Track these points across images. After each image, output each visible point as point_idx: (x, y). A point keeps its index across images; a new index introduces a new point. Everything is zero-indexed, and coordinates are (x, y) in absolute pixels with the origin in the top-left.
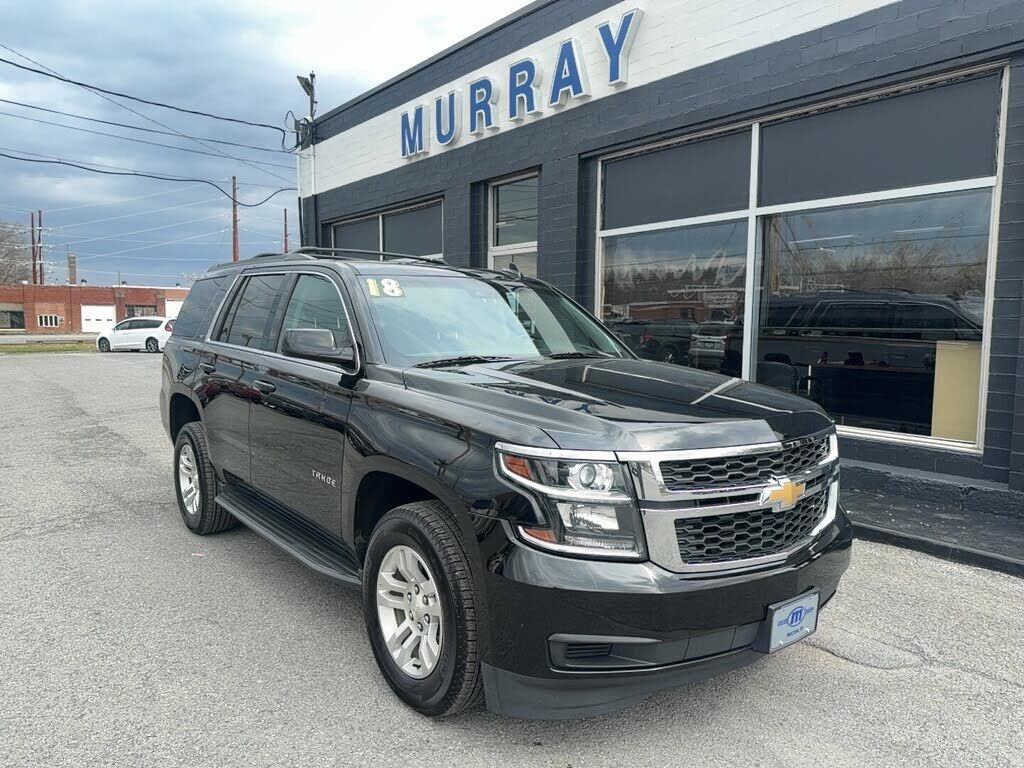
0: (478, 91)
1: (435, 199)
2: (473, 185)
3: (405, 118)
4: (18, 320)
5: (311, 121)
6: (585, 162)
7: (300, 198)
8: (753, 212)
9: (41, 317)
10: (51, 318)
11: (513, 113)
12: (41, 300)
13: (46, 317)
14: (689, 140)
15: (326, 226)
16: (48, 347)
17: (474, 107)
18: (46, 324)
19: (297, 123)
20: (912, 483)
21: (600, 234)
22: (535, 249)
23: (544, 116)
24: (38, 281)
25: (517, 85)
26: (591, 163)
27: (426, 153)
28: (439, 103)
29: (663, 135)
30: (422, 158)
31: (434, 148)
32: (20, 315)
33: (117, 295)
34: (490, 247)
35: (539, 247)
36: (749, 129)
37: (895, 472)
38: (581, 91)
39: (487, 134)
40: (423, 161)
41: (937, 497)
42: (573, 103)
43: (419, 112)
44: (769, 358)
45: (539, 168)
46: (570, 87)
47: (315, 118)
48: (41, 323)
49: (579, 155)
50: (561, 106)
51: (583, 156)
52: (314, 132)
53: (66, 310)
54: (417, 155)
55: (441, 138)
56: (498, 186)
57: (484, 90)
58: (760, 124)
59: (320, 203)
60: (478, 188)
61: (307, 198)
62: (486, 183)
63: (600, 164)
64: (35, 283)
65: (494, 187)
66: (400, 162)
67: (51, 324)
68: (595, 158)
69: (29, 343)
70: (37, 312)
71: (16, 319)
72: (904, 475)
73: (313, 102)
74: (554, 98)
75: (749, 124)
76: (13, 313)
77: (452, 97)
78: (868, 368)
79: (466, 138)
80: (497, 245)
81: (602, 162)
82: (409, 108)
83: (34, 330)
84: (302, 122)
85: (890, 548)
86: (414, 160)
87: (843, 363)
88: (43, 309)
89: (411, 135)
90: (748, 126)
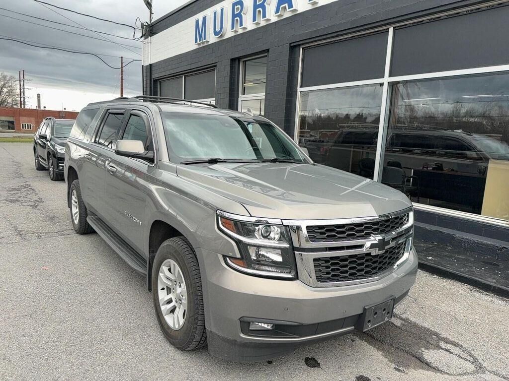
0: (236, 7)
1: (211, 68)
2: (232, 60)
3: (197, 22)
4: (11, 126)
5: (149, 23)
6: (293, 48)
7: (143, 66)
8: (387, 79)
9: (23, 125)
10: (28, 125)
11: (254, 20)
12: (23, 116)
13: (25, 125)
14: (352, 37)
15: (156, 81)
16: (23, 140)
17: (234, 16)
18: (25, 128)
19: (142, 24)
20: (468, 242)
21: (299, 89)
22: (264, 97)
23: (272, 21)
24: (23, 106)
25: (258, 4)
26: (297, 49)
27: (208, 42)
28: (215, 13)
29: (338, 34)
30: (205, 44)
31: (212, 39)
32: (12, 123)
33: (61, 115)
34: (240, 95)
35: (266, 96)
36: (387, 31)
37: (459, 234)
38: (292, 7)
39: (240, 31)
40: (206, 46)
41: (482, 251)
42: (287, 14)
43: (205, 19)
44: (390, 164)
45: (268, 51)
46: (286, 5)
47: (152, 22)
48: (23, 128)
49: (290, 44)
50: (280, 16)
51: (292, 45)
52: (151, 30)
53: (36, 122)
54: (203, 43)
55: (216, 33)
56: (246, 61)
57: (239, 6)
58: (394, 28)
59: (153, 69)
60: (235, 61)
61: (147, 66)
62: (239, 59)
63: (301, 49)
64: (21, 107)
65: (243, 61)
66: (194, 47)
67: (28, 128)
68: (300, 45)
69: (14, 137)
70: (21, 122)
71: (11, 125)
72: (465, 237)
73: (151, 13)
74: (277, 11)
75: (388, 27)
76: (9, 122)
77: (222, 10)
78: (446, 172)
79: (229, 34)
80: (244, 94)
81: (303, 48)
82: (200, 16)
83: (19, 131)
84: (145, 24)
85: (455, 282)
86: (202, 46)
87: (431, 168)
88: (24, 121)
89: (200, 31)
90: (387, 29)
